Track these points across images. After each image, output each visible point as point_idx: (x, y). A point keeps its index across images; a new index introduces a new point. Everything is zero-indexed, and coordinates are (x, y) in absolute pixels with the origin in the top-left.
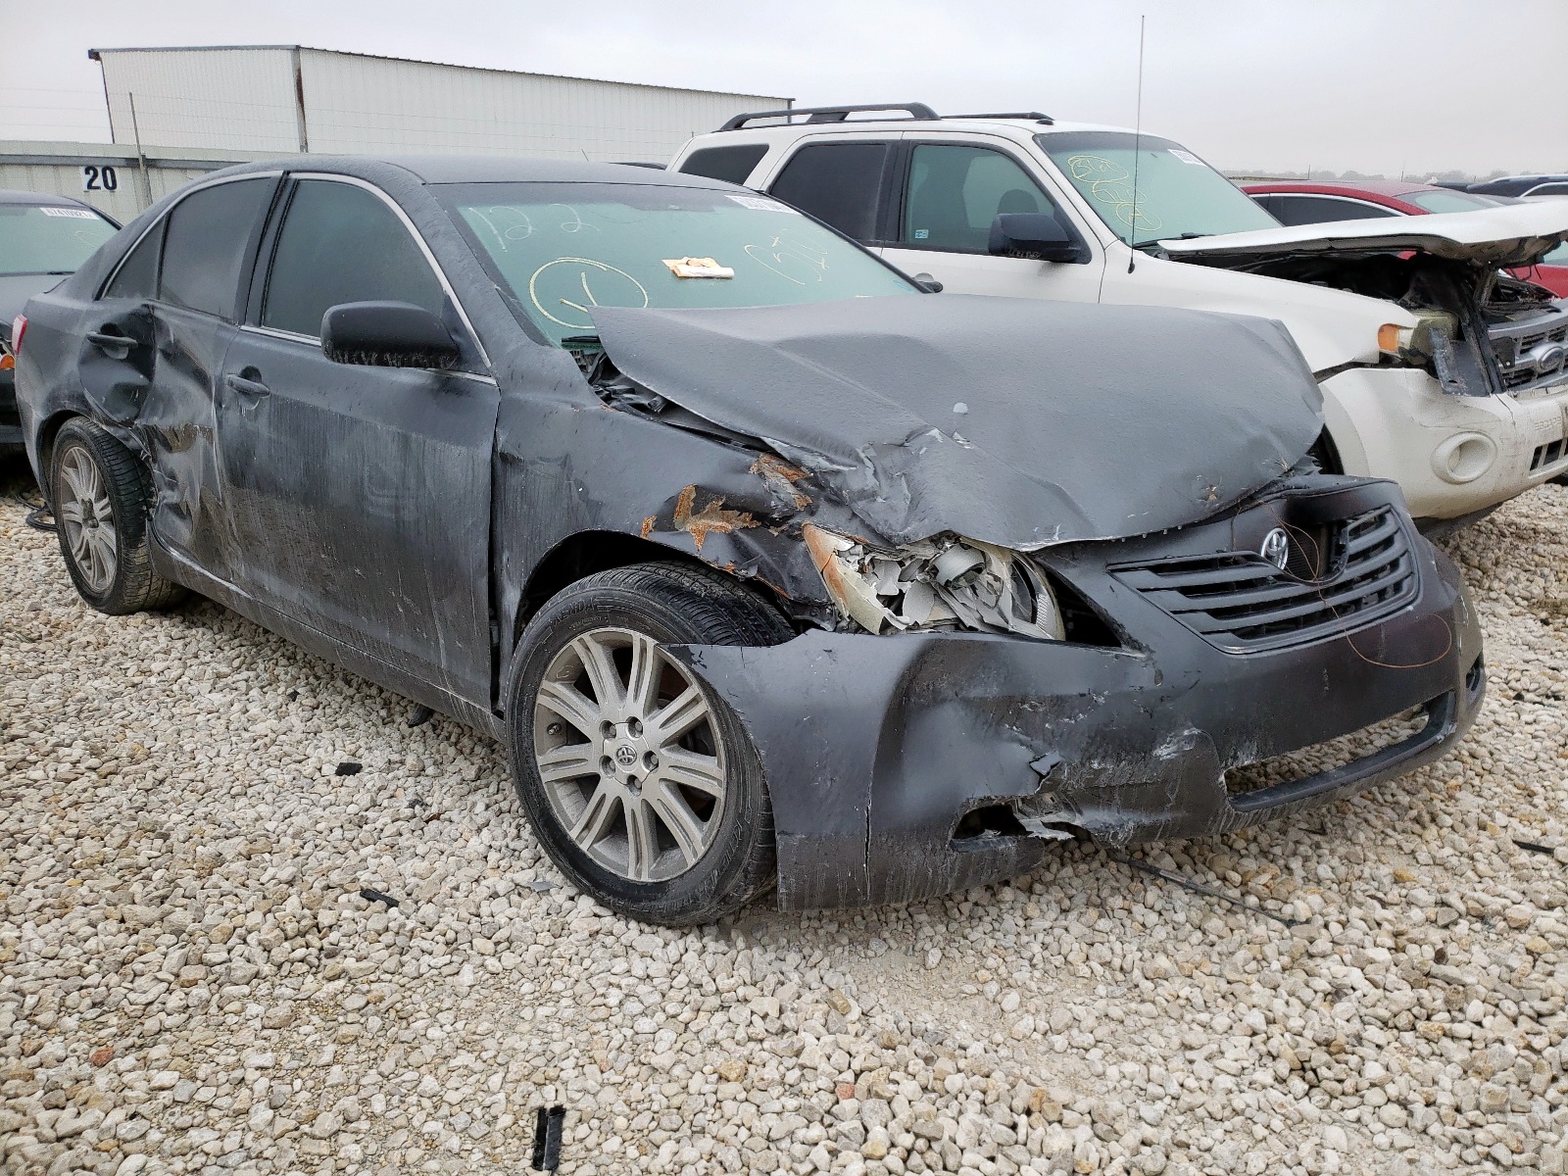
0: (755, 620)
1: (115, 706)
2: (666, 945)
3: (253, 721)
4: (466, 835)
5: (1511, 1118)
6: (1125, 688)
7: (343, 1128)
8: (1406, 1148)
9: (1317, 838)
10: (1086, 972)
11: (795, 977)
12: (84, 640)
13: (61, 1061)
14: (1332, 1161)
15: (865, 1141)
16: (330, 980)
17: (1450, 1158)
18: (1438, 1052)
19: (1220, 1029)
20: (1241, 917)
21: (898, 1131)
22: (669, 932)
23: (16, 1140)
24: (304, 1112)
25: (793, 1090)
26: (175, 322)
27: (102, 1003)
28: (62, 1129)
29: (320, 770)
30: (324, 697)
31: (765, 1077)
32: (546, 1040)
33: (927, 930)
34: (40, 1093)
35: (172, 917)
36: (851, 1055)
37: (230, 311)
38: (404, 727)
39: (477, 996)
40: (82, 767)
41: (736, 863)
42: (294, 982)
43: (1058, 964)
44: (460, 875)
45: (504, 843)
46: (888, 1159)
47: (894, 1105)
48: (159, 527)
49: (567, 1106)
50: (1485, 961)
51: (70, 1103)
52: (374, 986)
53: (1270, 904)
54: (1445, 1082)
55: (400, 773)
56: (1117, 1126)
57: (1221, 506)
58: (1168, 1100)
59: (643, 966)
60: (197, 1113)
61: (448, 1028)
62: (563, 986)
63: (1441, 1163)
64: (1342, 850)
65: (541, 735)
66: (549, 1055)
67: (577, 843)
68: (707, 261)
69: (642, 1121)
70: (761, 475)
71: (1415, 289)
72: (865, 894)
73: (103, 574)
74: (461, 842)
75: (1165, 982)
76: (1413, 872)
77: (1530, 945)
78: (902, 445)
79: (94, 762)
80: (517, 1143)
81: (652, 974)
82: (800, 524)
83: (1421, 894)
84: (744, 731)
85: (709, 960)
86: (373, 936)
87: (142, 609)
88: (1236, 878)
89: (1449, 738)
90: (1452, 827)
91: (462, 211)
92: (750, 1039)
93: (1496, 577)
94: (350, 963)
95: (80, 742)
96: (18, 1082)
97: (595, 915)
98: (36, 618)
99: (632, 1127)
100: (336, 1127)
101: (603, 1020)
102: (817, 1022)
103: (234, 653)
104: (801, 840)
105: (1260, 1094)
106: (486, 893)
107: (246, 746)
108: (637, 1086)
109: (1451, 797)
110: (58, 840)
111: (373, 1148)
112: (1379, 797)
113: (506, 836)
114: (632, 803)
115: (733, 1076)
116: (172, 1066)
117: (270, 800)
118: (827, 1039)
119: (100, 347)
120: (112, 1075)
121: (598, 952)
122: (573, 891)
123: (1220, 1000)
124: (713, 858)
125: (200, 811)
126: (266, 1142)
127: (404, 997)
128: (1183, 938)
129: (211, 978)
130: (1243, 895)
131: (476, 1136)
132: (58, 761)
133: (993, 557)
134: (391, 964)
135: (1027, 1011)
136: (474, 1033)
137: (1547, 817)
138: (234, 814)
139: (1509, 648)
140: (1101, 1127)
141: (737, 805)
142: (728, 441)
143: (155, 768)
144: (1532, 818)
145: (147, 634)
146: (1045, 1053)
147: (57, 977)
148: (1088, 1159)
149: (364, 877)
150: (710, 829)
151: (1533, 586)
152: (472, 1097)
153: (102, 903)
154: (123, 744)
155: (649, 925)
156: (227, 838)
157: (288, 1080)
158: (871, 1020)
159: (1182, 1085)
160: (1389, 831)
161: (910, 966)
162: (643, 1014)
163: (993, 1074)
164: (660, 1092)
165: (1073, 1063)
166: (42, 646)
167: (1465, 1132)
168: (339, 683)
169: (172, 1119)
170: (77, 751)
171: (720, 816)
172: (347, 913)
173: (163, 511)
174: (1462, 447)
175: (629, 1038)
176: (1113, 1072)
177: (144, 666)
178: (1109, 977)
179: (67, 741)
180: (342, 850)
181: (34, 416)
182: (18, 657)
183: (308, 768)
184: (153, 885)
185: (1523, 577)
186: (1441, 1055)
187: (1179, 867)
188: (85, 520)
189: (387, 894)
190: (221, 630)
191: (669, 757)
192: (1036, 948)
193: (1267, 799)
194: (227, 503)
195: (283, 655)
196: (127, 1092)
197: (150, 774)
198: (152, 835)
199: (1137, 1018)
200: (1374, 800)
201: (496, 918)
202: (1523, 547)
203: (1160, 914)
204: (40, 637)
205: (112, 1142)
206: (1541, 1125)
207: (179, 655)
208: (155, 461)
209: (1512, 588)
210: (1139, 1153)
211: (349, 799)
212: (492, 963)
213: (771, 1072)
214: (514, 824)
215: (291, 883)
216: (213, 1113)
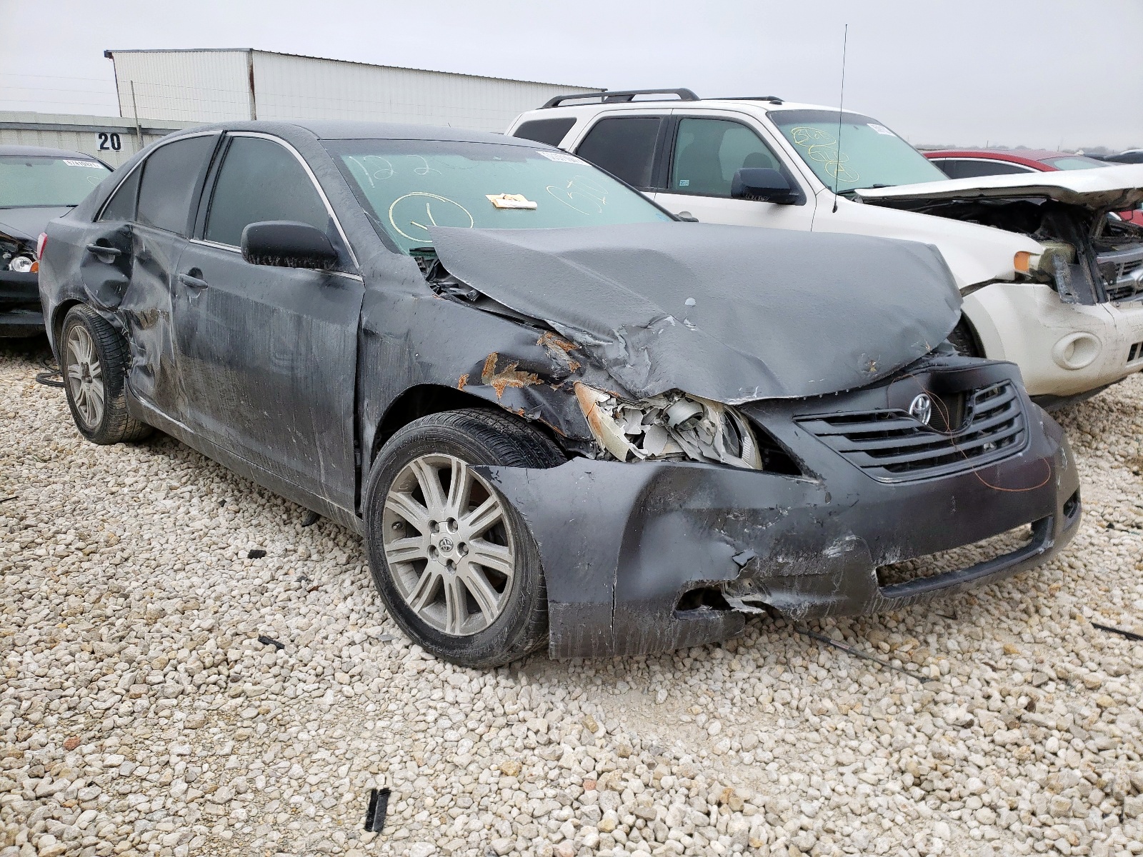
0: (538, 450)
1: (99, 507)
2: (471, 681)
3: (192, 519)
4: (335, 601)
5: (1072, 821)
6: (804, 505)
7: (235, 798)
8: (993, 839)
9: (949, 621)
10: (771, 709)
11: (561, 706)
12: (80, 461)
13: (43, 746)
14: (938, 845)
15: (601, 819)
16: (233, 697)
17: (1024, 847)
18: (1024, 773)
19: (865, 752)
20: (887, 674)
21: (624, 813)
22: (474, 671)
23: (8, 797)
24: (210, 785)
25: (553, 783)
26: (147, 238)
27: (75, 708)
28: (40, 792)
29: (237, 554)
30: (244, 505)
31: (534, 773)
32: (381, 744)
33: (659, 677)
34: (27, 767)
35: (126, 651)
36: (596, 761)
37: (184, 228)
38: (298, 527)
39: (335, 712)
40: (72, 548)
41: (520, 622)
42: (208, 698)
43: (751, 704)
44: (330, 628)
45: (362, 607)
46: (615, 832)
47: (623, 796)
48: (133, 382)
49: (392, 788)
50: (1063, 710)
51: (47, 774)
52: (263, 702)
53: (910, 666)
54: (1026, 794)
55: (293, 558)
56: (783, 816)
57: (878, 377)
58: (822, 800)
59: (453, 695)
60: (134, 784)
61: (313, 733)
62: (396, 707)
63: (1018, 851)
64: (967, 631)
65: (387, 529)
66: (382, 753)
67: (411, 607)
68: (519, 197)
69: (445, 801)
70: (545, 346)
71: (1044, 227)
72: (611, 647)
73: (95, 416)
74: (332, 606)
75: (828, 718)
76: (1019, 647)
77: (1099, 702)
78: (646, 327)
79: (81, 544)
80: (356, 812)
81: (459, 701)
82: (572, 383)
83: (1022, 663)
84: (526, 528)
85: (500, 691)
86: (265, 668)
87: (121, 441)
88: (886, 647)
89: (1048, 551)
90: (1051, 617)
91: (344, 158)
92: (525, 748)
93: (1102, 440)
94: (248, 687)
95: (73, 531)
96: (12, 759)
97: (422, 659)
98: (48, 446)
99: (437, 805)
100: (230, 797)
101: (423, 731)
102: (573, 737)
103: (183, 473)
104: (566, 607)
105: (889, 799)
106: (348, 641)
107: (187, 536)
108: (443, 777)
109: (1052, 596)
110: (52, 596)
111: (254, 812)
112: (999, 594)
113: (364, 603)
114: (449, 579)
115: (511, 772)
116: (119, 752)
117: (201, 574)
118: (580, 749)
119: (95, 255)
120: (78, 756)
121: (422, 684)
122: (407, 642)
123: (867, 732)
124: (504, 618)
125: (152, 580)
126: (181, 805)
127: (284, 711)
128: (844, 688)
129: (151, 693)
130: (890, 659)
131: (327, 806)
132: (56, 543)
133: (709, 408)
134: (276, 688)
135: (726, 735)
136: (331, 737)
137: (1122, 611)
138: (175, 582)
139: (1107, 491)
140: (771, 816)
141: (521, 582)
142: (522, 322)
143: (123, 550)
144: (1111, 612)
145: (123, 459)
146: (736, 765)
147: (45, 689)
148: (759, 837)
149: (262, 628)
150: (503, 599)
151: (1129, 447)
152: (327, 780)
153: (80, 640)
154: (102, 533)
155: (460, 667)
156: (169, 599)
157: (199, 764)
158: (613, 738)
159: (833, 790)
160: (1004, 618)
161: (644, 701)
162: (451, 728)
163: (697, 777)
164: (459, 781)
165: (756, 772)
166: (51, 465)
167: (1038, 829)
168: (255, 495)
169: (117, 787)
170: (70, 537)
171: (510, 588)
172: (248, 652)
173: (136, 371)
174: (1076, 343)
175: (439, 744)
176: (784, 779)
177: (120, 480)
178: (788, 714)
179: (64, 530)
180: (248, 609)
181: (50, 304)
182: (34, 472)
183: (229, 553)
184: (115, 629)
185: (1122, 440)
186: (1026, 776)
187: (846, 638)
188: (84, 378)
189: (277, 640)
190: (176, 457)
191: (477, 547)
192: (737, 692)
193: (909, 589)
194: (178, 365)
195: (217, 476)
196: (88, 768)
197: (119, 554)
198: (117, 595)
199: (805, 742)
200: (994, 596)
201: (353, 659)
202: (1125, 419)
203: (829, 671)
204: (50, 459)
205: (74, 801)
206: (1094, 827)
207: (144, 473)
208: (131, 336)
209: (1113, 449)
210: (797, 835)
211: (256, 575)
212: (347, 689)
213: (538, 771)
214: (370, 595)
215: (210, 631)
216: (145, 784)
